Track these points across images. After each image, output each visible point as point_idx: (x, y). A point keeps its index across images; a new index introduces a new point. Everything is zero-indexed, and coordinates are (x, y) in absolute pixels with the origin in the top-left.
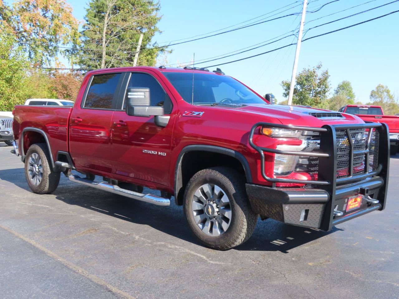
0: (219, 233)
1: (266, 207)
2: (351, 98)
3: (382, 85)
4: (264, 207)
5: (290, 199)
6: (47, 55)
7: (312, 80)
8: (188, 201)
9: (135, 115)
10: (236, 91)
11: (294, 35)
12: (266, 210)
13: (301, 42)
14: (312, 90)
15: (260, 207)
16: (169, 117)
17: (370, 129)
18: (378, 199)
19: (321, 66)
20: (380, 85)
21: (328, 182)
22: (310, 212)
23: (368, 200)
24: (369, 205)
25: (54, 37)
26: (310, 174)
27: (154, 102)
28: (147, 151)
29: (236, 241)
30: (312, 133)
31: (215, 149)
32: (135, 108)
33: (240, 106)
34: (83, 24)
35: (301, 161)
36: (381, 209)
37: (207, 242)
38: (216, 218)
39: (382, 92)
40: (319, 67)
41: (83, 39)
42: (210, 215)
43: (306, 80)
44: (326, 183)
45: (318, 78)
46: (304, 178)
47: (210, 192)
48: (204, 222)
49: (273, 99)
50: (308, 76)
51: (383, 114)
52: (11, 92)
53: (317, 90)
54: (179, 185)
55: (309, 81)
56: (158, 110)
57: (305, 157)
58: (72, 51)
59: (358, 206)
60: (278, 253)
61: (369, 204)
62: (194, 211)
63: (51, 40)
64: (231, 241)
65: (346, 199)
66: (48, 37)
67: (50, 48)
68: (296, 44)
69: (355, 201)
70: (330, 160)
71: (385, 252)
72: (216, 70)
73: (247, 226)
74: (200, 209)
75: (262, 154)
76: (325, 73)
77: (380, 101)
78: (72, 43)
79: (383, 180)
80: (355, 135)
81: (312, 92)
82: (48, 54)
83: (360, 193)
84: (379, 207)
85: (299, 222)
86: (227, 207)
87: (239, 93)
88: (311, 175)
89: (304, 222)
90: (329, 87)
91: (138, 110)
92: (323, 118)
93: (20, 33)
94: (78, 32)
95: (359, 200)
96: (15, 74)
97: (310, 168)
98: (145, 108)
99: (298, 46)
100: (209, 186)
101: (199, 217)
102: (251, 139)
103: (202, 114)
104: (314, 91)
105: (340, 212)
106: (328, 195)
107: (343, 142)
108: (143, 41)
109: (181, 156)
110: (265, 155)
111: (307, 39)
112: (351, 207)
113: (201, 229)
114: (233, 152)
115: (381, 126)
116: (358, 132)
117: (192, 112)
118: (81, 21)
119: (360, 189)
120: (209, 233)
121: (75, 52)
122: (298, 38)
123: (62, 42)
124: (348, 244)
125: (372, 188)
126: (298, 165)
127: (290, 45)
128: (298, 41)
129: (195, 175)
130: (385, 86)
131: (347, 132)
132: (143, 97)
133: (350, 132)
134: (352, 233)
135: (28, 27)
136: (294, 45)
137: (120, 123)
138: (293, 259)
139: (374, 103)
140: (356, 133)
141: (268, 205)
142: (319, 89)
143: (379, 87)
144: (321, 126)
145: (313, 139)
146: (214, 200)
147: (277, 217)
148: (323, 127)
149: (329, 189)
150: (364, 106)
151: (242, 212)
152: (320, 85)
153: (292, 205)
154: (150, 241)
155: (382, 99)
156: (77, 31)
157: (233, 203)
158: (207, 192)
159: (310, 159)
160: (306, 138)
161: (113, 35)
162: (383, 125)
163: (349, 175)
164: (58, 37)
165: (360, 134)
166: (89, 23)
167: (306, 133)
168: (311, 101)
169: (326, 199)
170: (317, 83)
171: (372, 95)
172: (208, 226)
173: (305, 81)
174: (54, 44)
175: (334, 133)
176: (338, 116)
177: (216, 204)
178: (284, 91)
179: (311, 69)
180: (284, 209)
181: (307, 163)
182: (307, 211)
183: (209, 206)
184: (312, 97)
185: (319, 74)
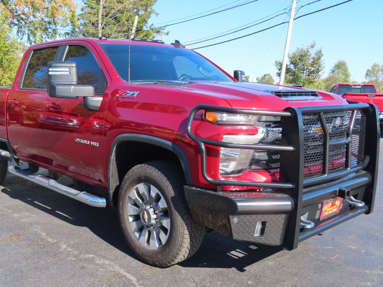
0: (157, 245)
1: (210, 218)
2: (346, 77)
3: (377, 64)
4: (207, 217)
5: (239, 209)
6: (45, 38)
7: (305, 60)
8: (123, 204)
9: (57, 97)
10: (198, 67)
11: (286, 13)
12: (210, 221)
13: (294, 20)
14: (306, 70)
15: (203, 217)
16: (101, 99)
17: (353, 112)
18: (364, 200)
19: (315, 45)
20: (376, 64)
21: (292, 184)
22: (267, 225)
23: (350, 202)
24: (352, 208)
25: (52, 20)
26: (269, 172)
27: (82, 80)
28: (79, 140)
29: (177, 258)
30: (272, 119)
31: (149, 139)
32: (58, 88)
33: (186, 84)
34: (81, 7)
35: (257, 155)
36: (368, 212)
37: (143, 257)
38: (154, 226)
39: (377, 71)
40: (312, 47)
41: (82, 21)
42: (145, 222)
43: (299, 59)
44: (290, 186)
45: (311, 57)
46: (262, 179)
47: (146, 194)
48: (141, 230)
49: (243, 76)
50: (302, 56)
51: (376, 93)
52: (3, 74)
53: (311, 69)
54: (113, 183)
55: (302, 61)
56: (88, 90)
57: (263, 150)
58: (71, 34)
59: (336, 212)
60: (233, 270)
61: (352, 206)
62: (130, 216)
63: (49, 23)
64: (170, 258)
65: (319, 204)
66: (47, 19)
67: (50, 30)
68: (288, 22)
69: (332, 206)
70: (295, 154)
71: (372, 272)
72: (174, 42)
73: (189, 239)
74: (136, 214)
75: (203, 147)
76: (319, 52)
77: (376, 80)
78: (71, 26)
79: (370, 176)
80: (332, 120)
81: (305, 72)
82: (47, 37)
83: (339, 196)
84: (365, 209)
85: (254, 238)
86: (166, 213)
87: (202, 70)
88: (271, 174)
89: (259, 238)
90: (322, 66)
91: (61, 90)
92: (290, 98)
93: (18, 16)
94: (77, 14)
95: (338, 203)
96: (6, 56)
97: (270, 165)
98: (69, 87)
99: (290, 24)
100: (146, 186)
101: (134, 223)
102: (189, 128)
103: (136, 93)
104: (308, 70)
105: (310, 223)
106: (291, 201)
107: (315, 130)
108: (138, 22)
109: (113, 148)
110: (207, 148)
111: (299, 17)
112: (327, 213)
113: (138, 238)
114: (170, 143)
115: (368, 107)
116: (336, 115)
117: (126, 92)
118: (78, 3)
119: (338, 191)
120: (146, 244)
121: (74, 35)
122: (290, 16)
123: (60, 25)
124: (325, 258)
125: (355, 187)
126: (254, 161)
127: (282, 23)
128: (290, 20)
129: (129, 172)
130: (380, 65)
131: (319, 116)
132: (68, 73)
133: (324, 117)
134: (332, 239)
135: (26, 10)
136: (286, 23)
137: (52, 106)
138: (250, 282)
139: (369, 82)
140: (333, 117)
141: (212, 215)
142: (313, 69)
143: (375, 66)
144: (284, 109)
145: (274, 125)
146: (151, 204)
147: (224, 231)
148: (286, 110)
149: (294, 194)
150: (357, 85)
151: (182, 221)
152: (314, 64)
153: (242, 217)
154: (76, 253)
155: (377, 78)
156: (74, 14)
157: (171, 210)
158: (143, 193)
159: (270, 153)
160: (265, 125)
161: (108, 17)
162: (372, 106)
163: (324, 172)
164: (56, 19)
165: (339, 118)
166: (87, 6)
167: (264, 118)
168: (305, 80)
169: (290, 208)
170: (311, 62)
171: (367, 74)
172: (144, 236)
173: (298, 61)
174: (53, 27)
175: (301, 119)
176: (312, 95)
177: (153, 209)
178: (277, 71)
179: (305, 48)
180: (231, 222)
181: (266, 158)
182: (264, 224)
183: (145, 211)
184: (306, 76)
185: (313, 53)
